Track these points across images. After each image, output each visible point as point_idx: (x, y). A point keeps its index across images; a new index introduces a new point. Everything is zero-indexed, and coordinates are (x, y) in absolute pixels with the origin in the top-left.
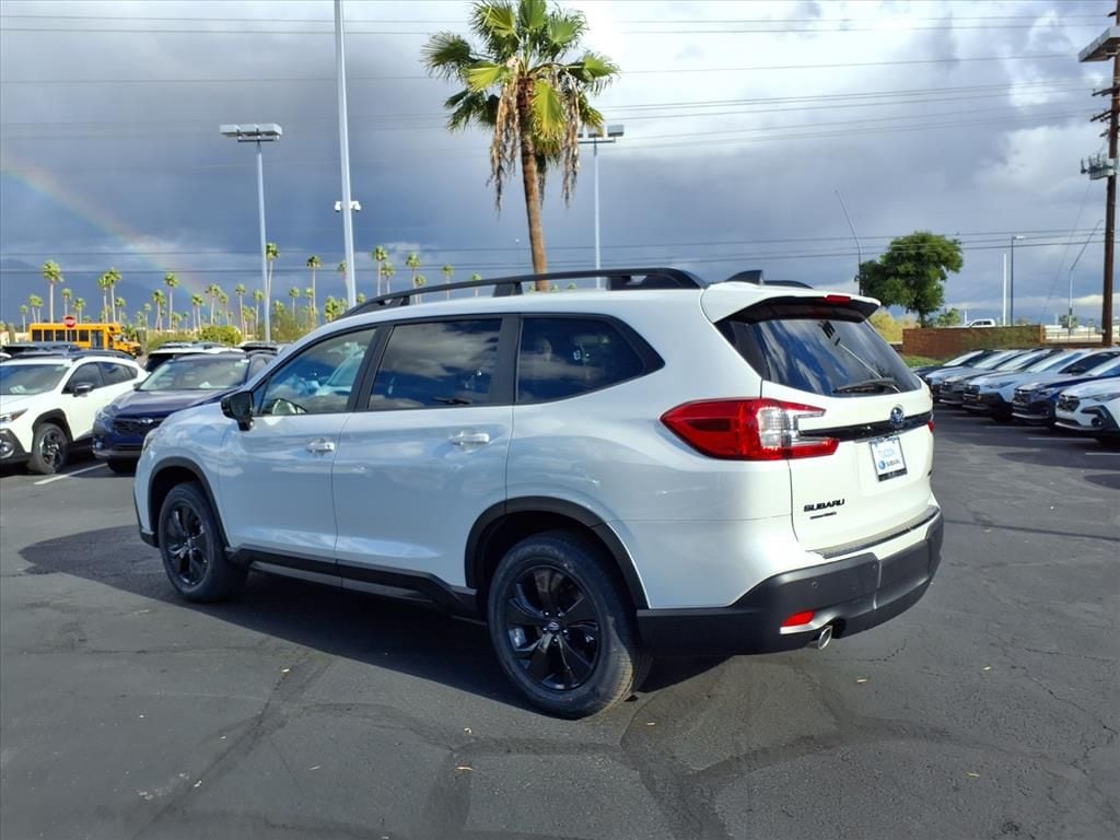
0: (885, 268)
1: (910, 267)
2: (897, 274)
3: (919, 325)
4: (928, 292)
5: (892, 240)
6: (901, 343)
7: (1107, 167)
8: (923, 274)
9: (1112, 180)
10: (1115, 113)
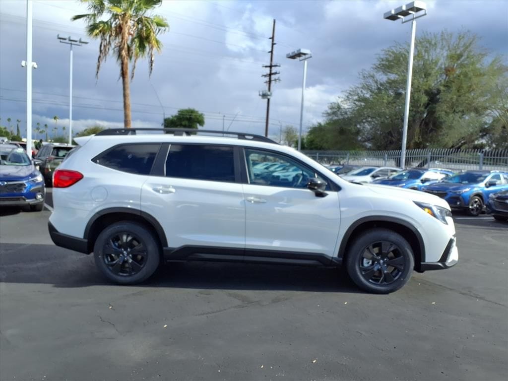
0: (177, 122)
1: (186, 123)
2: (181, 125)
5: (179, 110)
7: (268, 95)
9: (269, 100)
10: (270, 74)
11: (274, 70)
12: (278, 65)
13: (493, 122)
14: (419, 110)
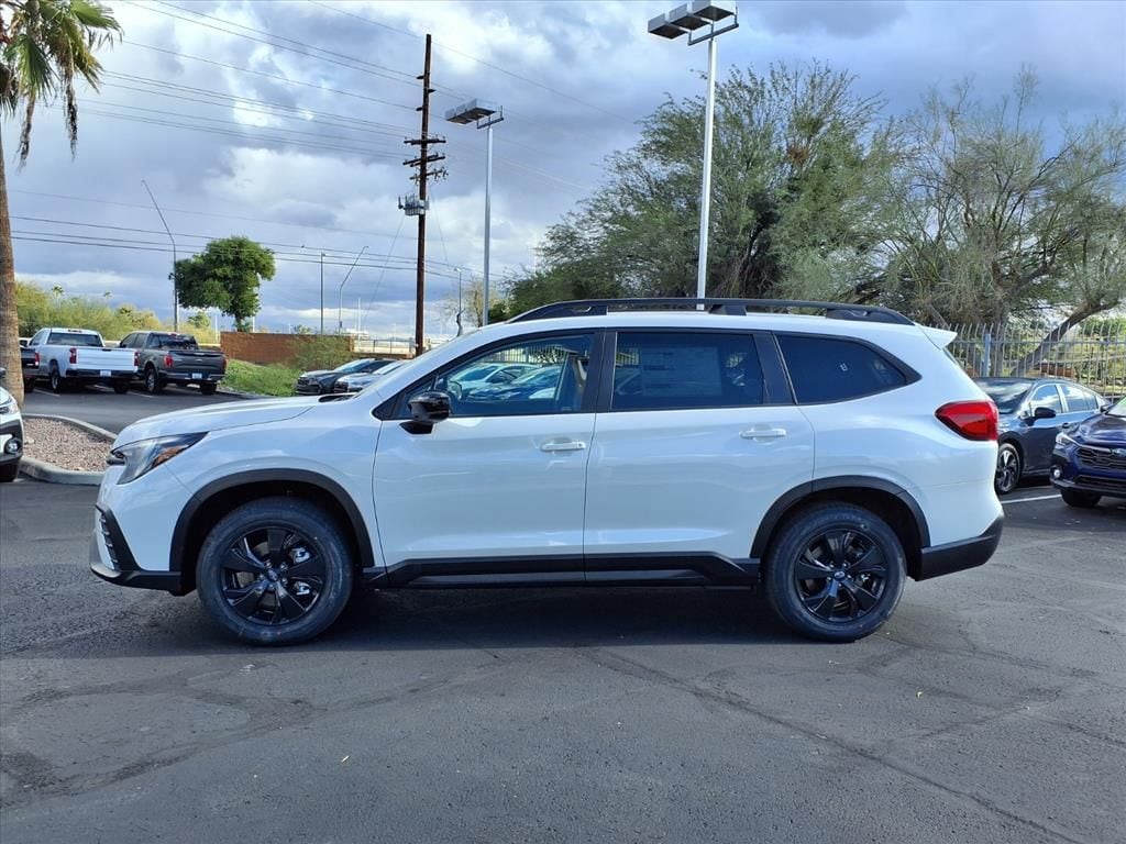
0: (205, 270)
1: (228, 270)
2: (215, 277)
3: (236, 329)
4: (245, 296)
5: (210, 241)
6: (219, 345)
7: (419, 207)
8: (240, 279)
9: (422, 219)
10: (423, 161)
11: (431, 150)
12: (441, 139)
13: (889, 267)
14: (736, 241)
